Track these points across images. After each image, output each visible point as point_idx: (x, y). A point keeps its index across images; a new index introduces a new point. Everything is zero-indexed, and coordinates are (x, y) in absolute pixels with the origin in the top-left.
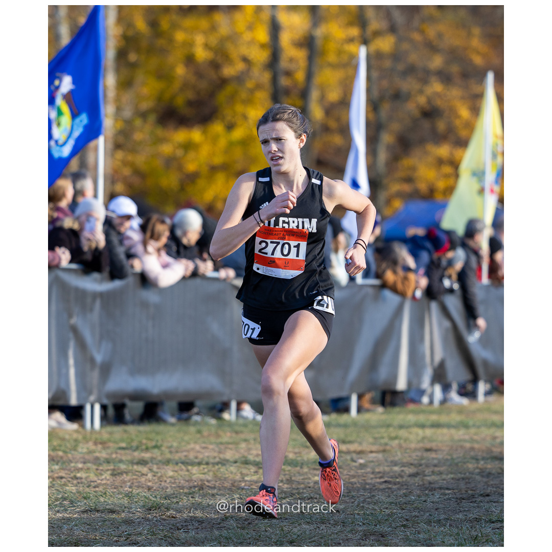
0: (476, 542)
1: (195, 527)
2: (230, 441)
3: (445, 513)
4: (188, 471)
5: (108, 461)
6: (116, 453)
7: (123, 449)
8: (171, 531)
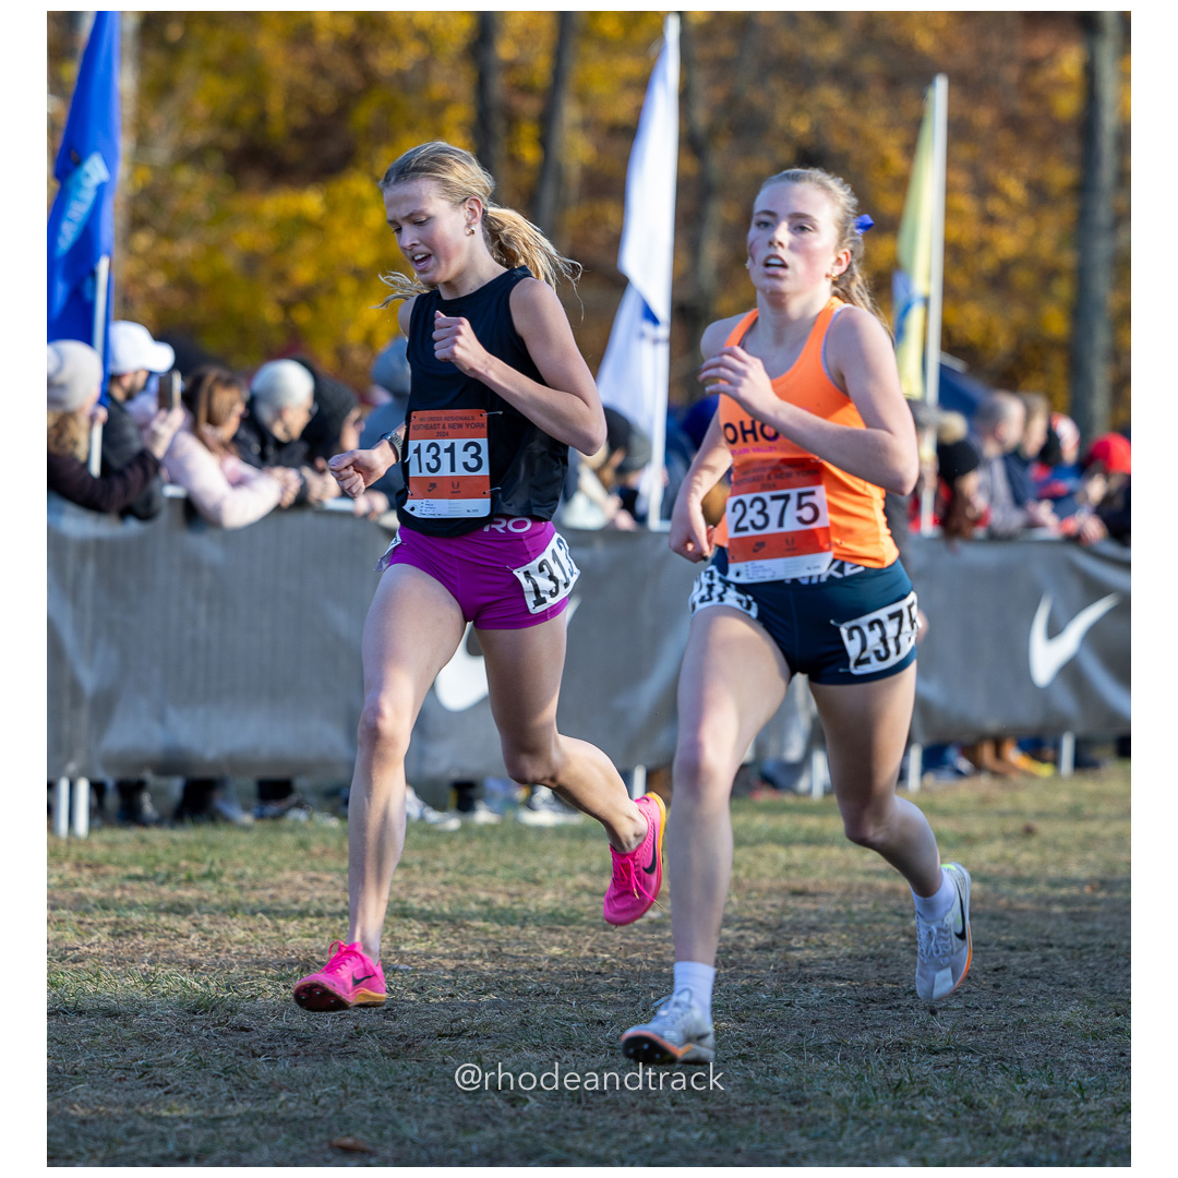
0: (899, 1094)
1: (291, 1053)
3: (832, 1031)
4: (277, 929)
5: (104, 906)
6: (123, 888)
7: (138, 878)
8: (240, 1058)
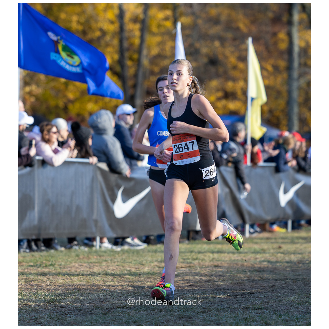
0: (246, 321)
1: (76, 314)
2: (97, 261)
3: (227, 304)
4: (71, 279)
5: (22, 274)
6: (28, 269)
7: (32, 266)
8: (62, 316)
